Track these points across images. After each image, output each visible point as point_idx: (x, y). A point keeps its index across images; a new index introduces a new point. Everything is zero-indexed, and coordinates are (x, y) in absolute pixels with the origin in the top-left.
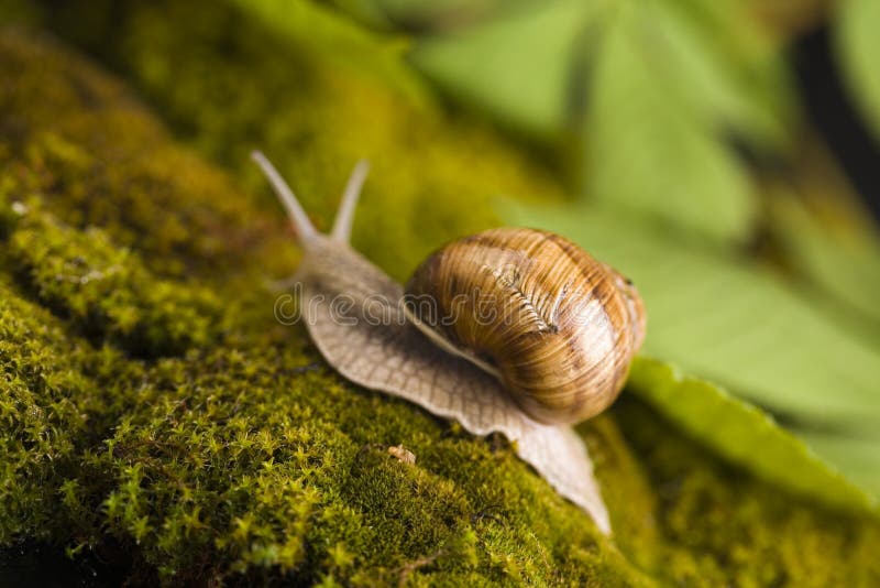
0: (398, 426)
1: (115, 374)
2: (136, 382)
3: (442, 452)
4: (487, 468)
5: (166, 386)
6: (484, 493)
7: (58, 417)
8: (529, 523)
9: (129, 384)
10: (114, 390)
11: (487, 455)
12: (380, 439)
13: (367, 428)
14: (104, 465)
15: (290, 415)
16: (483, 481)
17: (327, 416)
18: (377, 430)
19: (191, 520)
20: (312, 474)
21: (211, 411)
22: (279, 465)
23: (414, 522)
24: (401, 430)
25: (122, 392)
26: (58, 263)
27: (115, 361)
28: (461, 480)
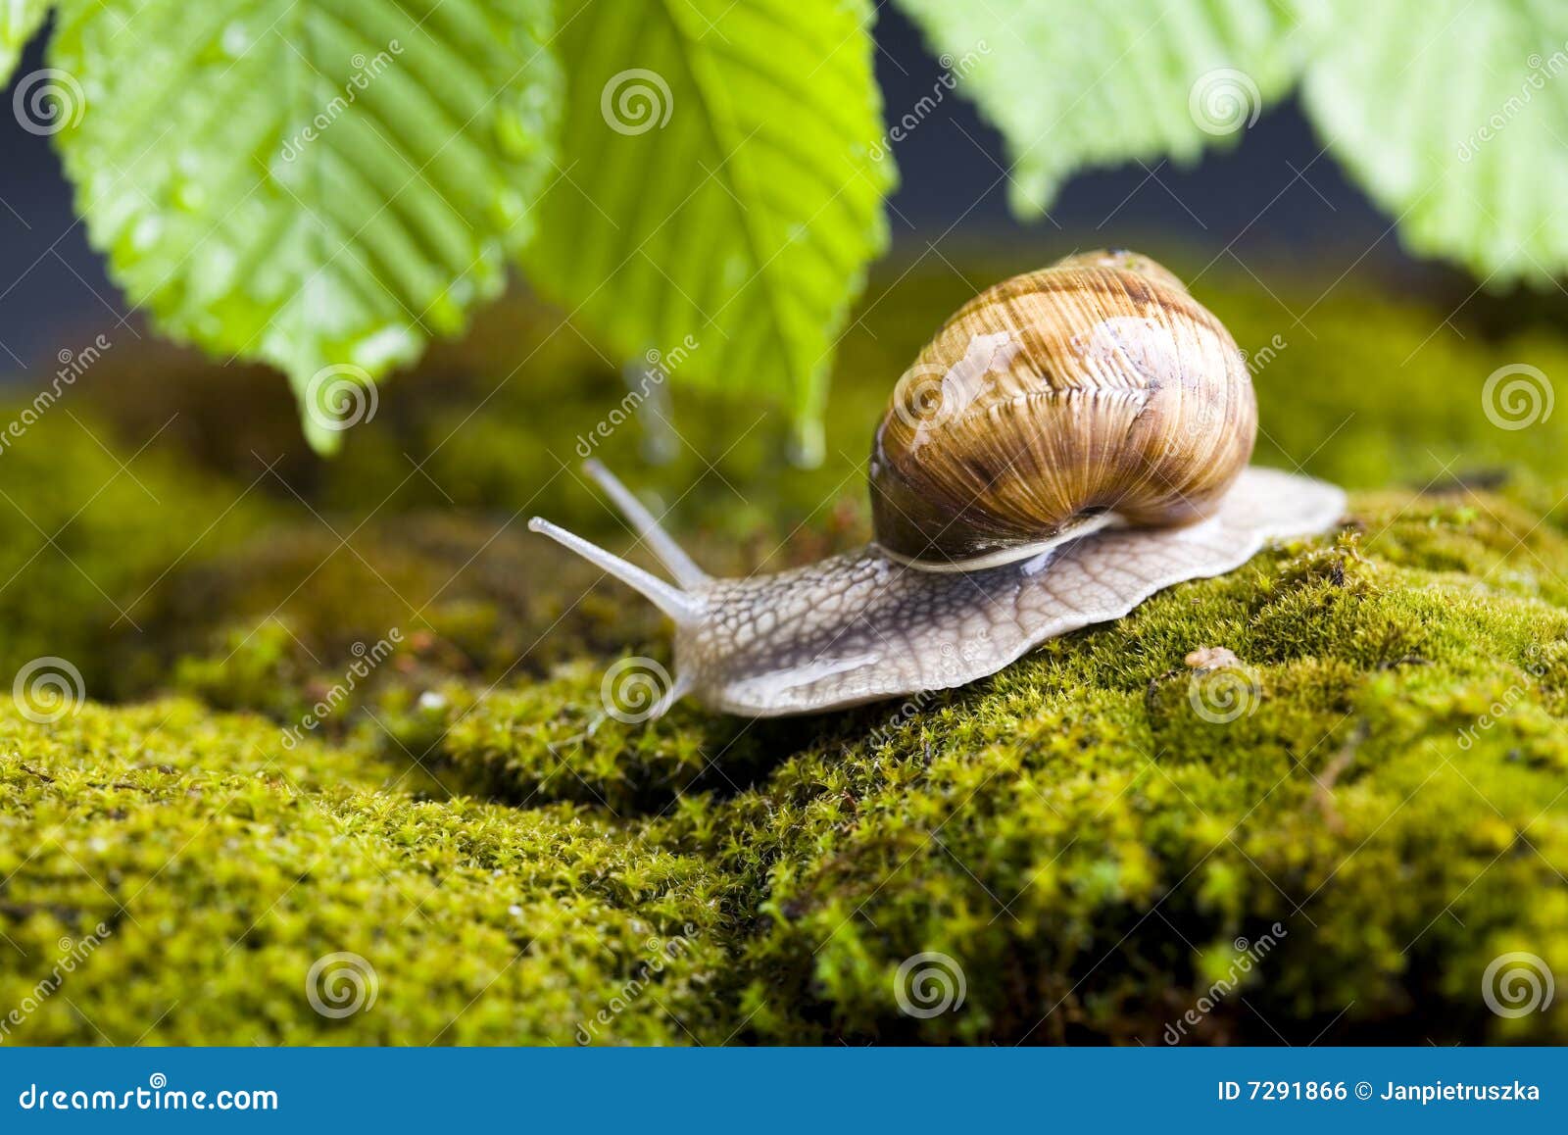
0: (1180, 633)
1: (721, 828)
2: (757, 818)
3: (1267, 627)
4: (1348, 610)
5: (806, 794)
6: (1365, 641)
7: (674, 922)
8: (1460, 644)
9: (750, 827)
10: (734, 846)
11: (1334, 591)
12: (1165, 665)
13: (1134, 664)
14: (786, 944)
15: (1012, 712)
16: (1353, 628)
17: (1066, 683)
18: (1151, 657)
19: (963, 924)
20: (1097, 759)
21: (894, 778)
22: (1039, 775)
23: (1288, 733)
24: (1187, 635)
25: (747, 844)
26: (537, 731)
27: (709, 811)
28: (1320, 648)
